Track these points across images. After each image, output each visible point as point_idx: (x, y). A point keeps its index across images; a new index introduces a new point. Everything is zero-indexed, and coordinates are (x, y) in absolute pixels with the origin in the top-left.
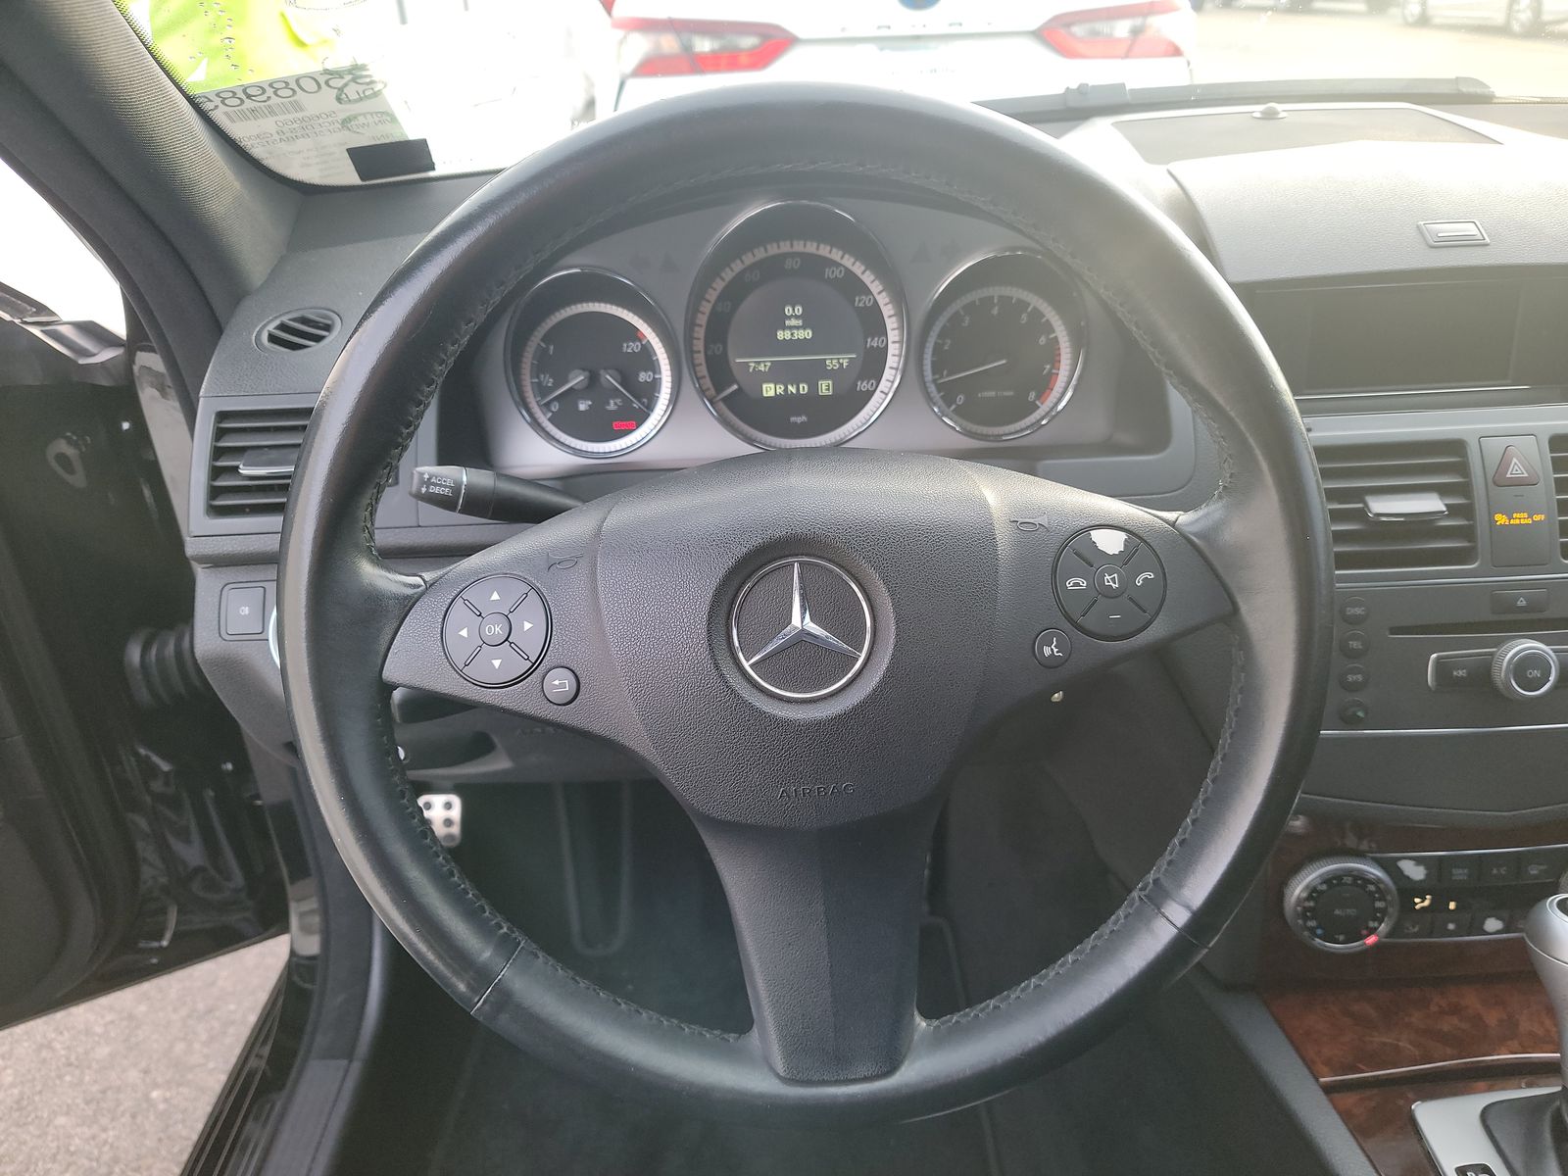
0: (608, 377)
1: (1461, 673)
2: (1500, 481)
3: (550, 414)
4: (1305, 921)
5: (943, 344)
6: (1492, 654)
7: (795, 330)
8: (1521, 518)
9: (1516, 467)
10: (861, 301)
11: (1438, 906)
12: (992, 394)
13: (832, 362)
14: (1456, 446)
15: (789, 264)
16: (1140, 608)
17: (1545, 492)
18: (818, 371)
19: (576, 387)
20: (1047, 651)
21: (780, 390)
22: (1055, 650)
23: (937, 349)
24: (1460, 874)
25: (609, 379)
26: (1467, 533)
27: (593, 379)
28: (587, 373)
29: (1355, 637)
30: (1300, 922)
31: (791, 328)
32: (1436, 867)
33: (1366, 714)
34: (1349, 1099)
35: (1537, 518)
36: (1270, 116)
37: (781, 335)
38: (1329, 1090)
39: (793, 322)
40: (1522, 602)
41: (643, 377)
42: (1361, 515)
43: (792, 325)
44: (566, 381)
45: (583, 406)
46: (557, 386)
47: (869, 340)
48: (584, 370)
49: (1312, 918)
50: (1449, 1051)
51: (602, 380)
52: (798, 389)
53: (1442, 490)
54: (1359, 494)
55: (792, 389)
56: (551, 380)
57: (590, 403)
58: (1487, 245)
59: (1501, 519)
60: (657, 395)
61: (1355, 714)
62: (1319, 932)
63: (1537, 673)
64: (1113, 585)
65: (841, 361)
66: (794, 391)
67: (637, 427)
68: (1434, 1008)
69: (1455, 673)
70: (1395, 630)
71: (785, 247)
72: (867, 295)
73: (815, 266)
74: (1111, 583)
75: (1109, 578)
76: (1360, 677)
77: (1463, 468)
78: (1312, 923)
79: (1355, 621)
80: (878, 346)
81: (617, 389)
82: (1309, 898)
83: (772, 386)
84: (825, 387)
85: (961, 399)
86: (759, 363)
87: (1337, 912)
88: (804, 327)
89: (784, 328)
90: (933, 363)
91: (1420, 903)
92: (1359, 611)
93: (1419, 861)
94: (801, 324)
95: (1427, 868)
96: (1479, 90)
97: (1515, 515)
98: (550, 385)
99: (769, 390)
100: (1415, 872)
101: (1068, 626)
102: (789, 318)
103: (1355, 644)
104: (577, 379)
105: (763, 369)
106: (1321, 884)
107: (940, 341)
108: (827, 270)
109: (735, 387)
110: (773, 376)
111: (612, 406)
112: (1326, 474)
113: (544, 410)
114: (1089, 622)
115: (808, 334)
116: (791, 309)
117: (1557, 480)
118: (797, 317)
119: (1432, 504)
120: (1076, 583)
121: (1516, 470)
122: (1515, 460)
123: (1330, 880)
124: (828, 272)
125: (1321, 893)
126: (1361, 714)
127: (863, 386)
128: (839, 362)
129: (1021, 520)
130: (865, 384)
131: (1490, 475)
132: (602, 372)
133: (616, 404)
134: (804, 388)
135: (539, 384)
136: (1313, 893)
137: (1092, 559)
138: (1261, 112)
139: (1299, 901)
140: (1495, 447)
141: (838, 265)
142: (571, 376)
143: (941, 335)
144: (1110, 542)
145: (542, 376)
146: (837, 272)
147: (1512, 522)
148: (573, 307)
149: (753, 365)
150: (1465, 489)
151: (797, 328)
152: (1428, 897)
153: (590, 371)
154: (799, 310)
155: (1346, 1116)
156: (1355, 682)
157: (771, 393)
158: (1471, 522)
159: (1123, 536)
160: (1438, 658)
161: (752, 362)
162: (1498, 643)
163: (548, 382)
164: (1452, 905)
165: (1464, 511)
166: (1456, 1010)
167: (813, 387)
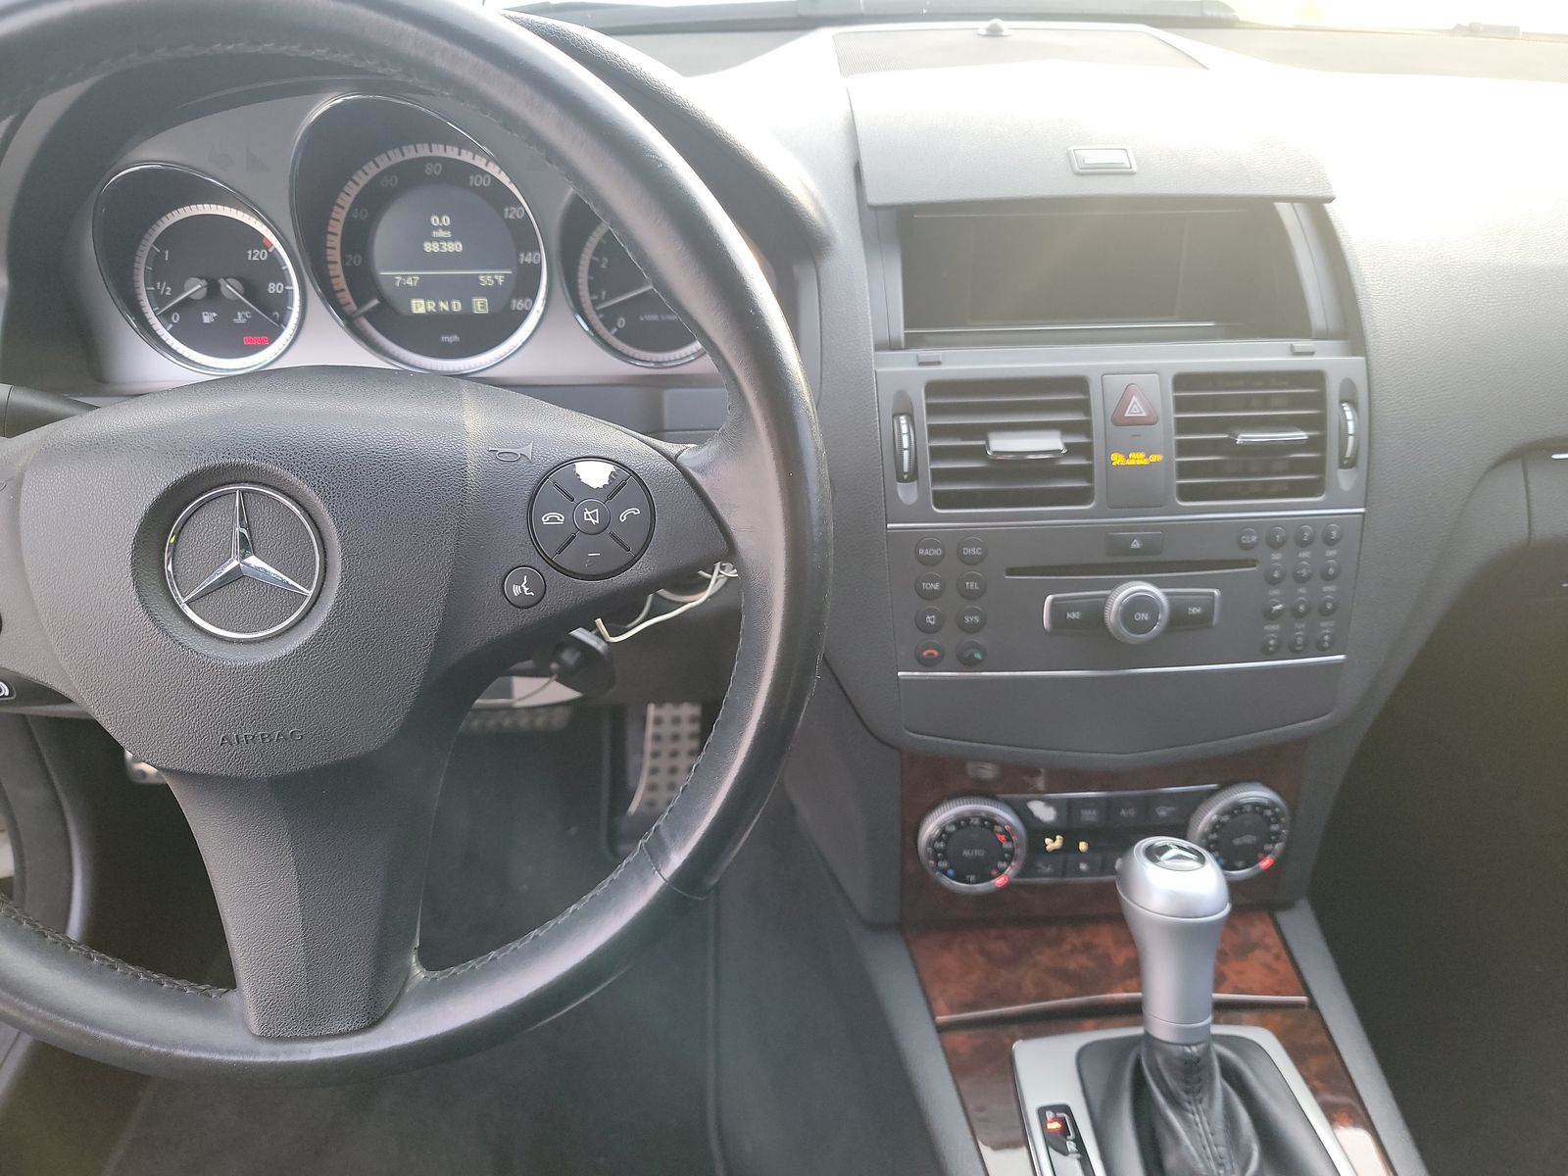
0: (228, 286)
1: (1074, 615)
2: (1120, 421)
3: (171, 326)
4: (937, 861)
5: (601, 262)
6: (1106, 597)
7: (443, 243)
8: (1138, 459)
9: (1135, 406)
10: (511, 213)
11: (1070, 846)
12: (654, 317)
13: (487, 277)
14: (1079, 383)
15: (429, 169)
16: (622, 545)
17: (1165, 432)
18: (472, 288)
19: (193, 297)
20: (516, 590)
21: (431, 306)
22: (526, 589)
23: (594, 268)
24: (1089, 816)
25: (230, 289)
26: (1086, 472)
27: (213, 289)
28: (204, 283)
29: (971, 578)
30: (932, 862)
31: (439, 240)
32: (1068, 809)
33: (984, 654)
34: (960, 1038)
35: (1154, 458)
36: (994, 32)
37: (428, 247)
38: (941, 1029)
39: (441, 234)
40: (1136, 544)
41: (273, 288)
42: (980, 452)
43: (440, 236)
44: (182, 291)
45: (207, 318)
46: (174, 295)
47: (522, 255)
48: (201, 278)
49: (945, 858)
50: (1068, 989)
51: (223, 289)
52: (450, 306)
53: (1065, 428)
54: (983, 431)
55: (444, 306)
56: (169, 288)
57: (215, 315)
58: (1133, 174)
59: (1117, 459)
60: (289, 308)
61: (972, 655)
62: (951, 872)
63: (1145, 616)
64: (593, 521)
65: (496, 277)
66: (447, 308)
67: (270, 344)
68: (1067, 947)
69: (1069, 615)
70: (1011, 571)
71: (423, 151)
72: (516, 206)
73: (459, 173)
74: (591, 519)
75: (589, 513)
76: (977, 619)
77: (1084, 406)
78: (943, 864)
79: (973, 561)
80: (532, 263)
81: (240, 300)
82: (939, 839)
83: (422, 302)
84: (480, 305)
85: (622, 322)
86: (405, 277)
87: (966, 853)
88: (453, 239)
89: (432, 240)
90: (591, 284)
91: (1053, 844)
92: (975, 551)
93: (1049, 802)
94: (450, 236)
95: (1058, 809)
96: (1223, 14)
97: (1130, 455)
98: (168, 293)
99: (419, 307)
100: (1044, 812)
101: (541, 565)
102: (437, 228)
103: (972, 585)
104: (195, 288)
105: (411, 283)
106: (950, 825)
107: (596, 259)
108: (472, 177)
109: (375, 302)
110: (424, 290)
111: (240, 319)
112: (932, 410)
113: (165, 322)
114: (566, 559)
115: (456, 247)
116: (438, 219)
117: (1178, 420)
118: (445, 228)
119: (1052, 442)
120: (552, 518)
121: (1136, 409)
122: (1134, 399)
123: (961, 822)
124: (473, 180)
125: (950, 835)
126: (978, 656)
127: (518, 305)
128: (494, 279)
129: (500, 450)
130: (519, 303)
131: (1110, 411)
132: (222, 281)
133: (244, 316)
134: (457, 306)
135: (157, 292)
136: (944, 834)
137: (574, 493)
138: (988, 30)
139: (931, 842)
140: (1118, 383)
141: (483, 172)
142: (187, 284)
143: (596, 253)
144: (595, 475)
145: (159, 284)
146: (482, 181)
147: (1128, 462)
148: (187, 208)
149: (399, 278)
150: (1085, 428)
151: (446, 240)
152: (1058, 837)
153: (207, 280)
154: (446, 220)
155: (950, 1055)
156: (973, 624)
157: (421, 310)
158: (1090, 462)
159: (610, 468)
160: (1054, 600)
161: (398, 276)
162: (1113, 585)
163: (165, 290)
164: (1083, 846)
165: (1085, 450)
166: (1088, 948)
167: (467, 303)
